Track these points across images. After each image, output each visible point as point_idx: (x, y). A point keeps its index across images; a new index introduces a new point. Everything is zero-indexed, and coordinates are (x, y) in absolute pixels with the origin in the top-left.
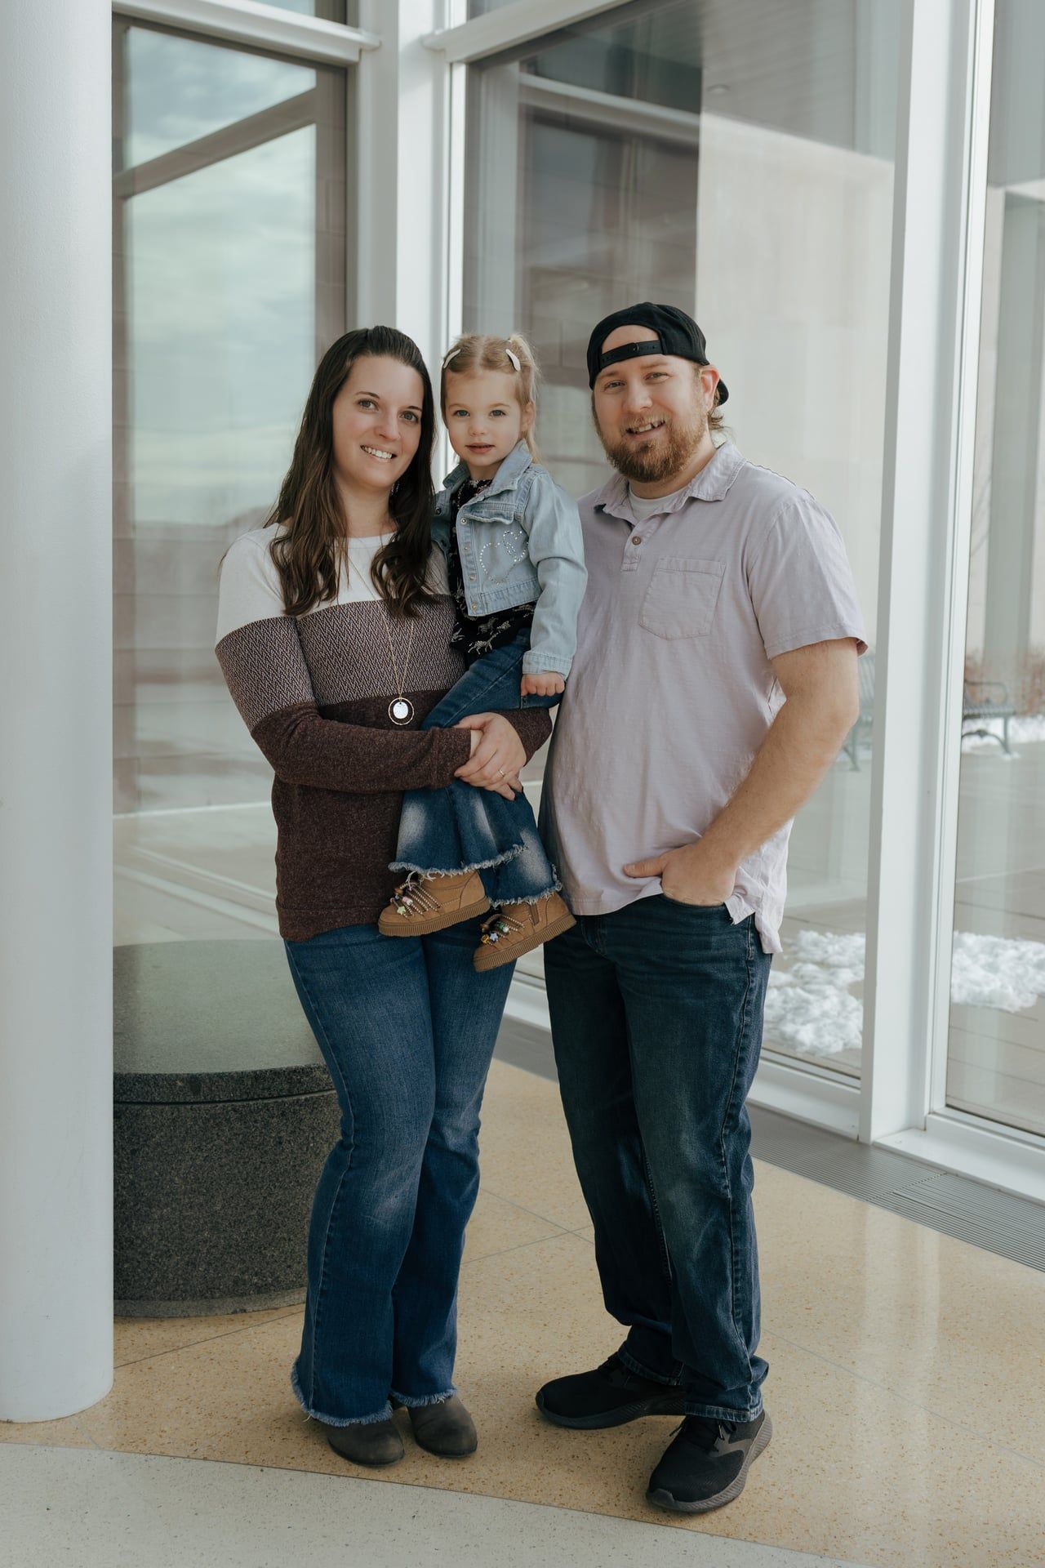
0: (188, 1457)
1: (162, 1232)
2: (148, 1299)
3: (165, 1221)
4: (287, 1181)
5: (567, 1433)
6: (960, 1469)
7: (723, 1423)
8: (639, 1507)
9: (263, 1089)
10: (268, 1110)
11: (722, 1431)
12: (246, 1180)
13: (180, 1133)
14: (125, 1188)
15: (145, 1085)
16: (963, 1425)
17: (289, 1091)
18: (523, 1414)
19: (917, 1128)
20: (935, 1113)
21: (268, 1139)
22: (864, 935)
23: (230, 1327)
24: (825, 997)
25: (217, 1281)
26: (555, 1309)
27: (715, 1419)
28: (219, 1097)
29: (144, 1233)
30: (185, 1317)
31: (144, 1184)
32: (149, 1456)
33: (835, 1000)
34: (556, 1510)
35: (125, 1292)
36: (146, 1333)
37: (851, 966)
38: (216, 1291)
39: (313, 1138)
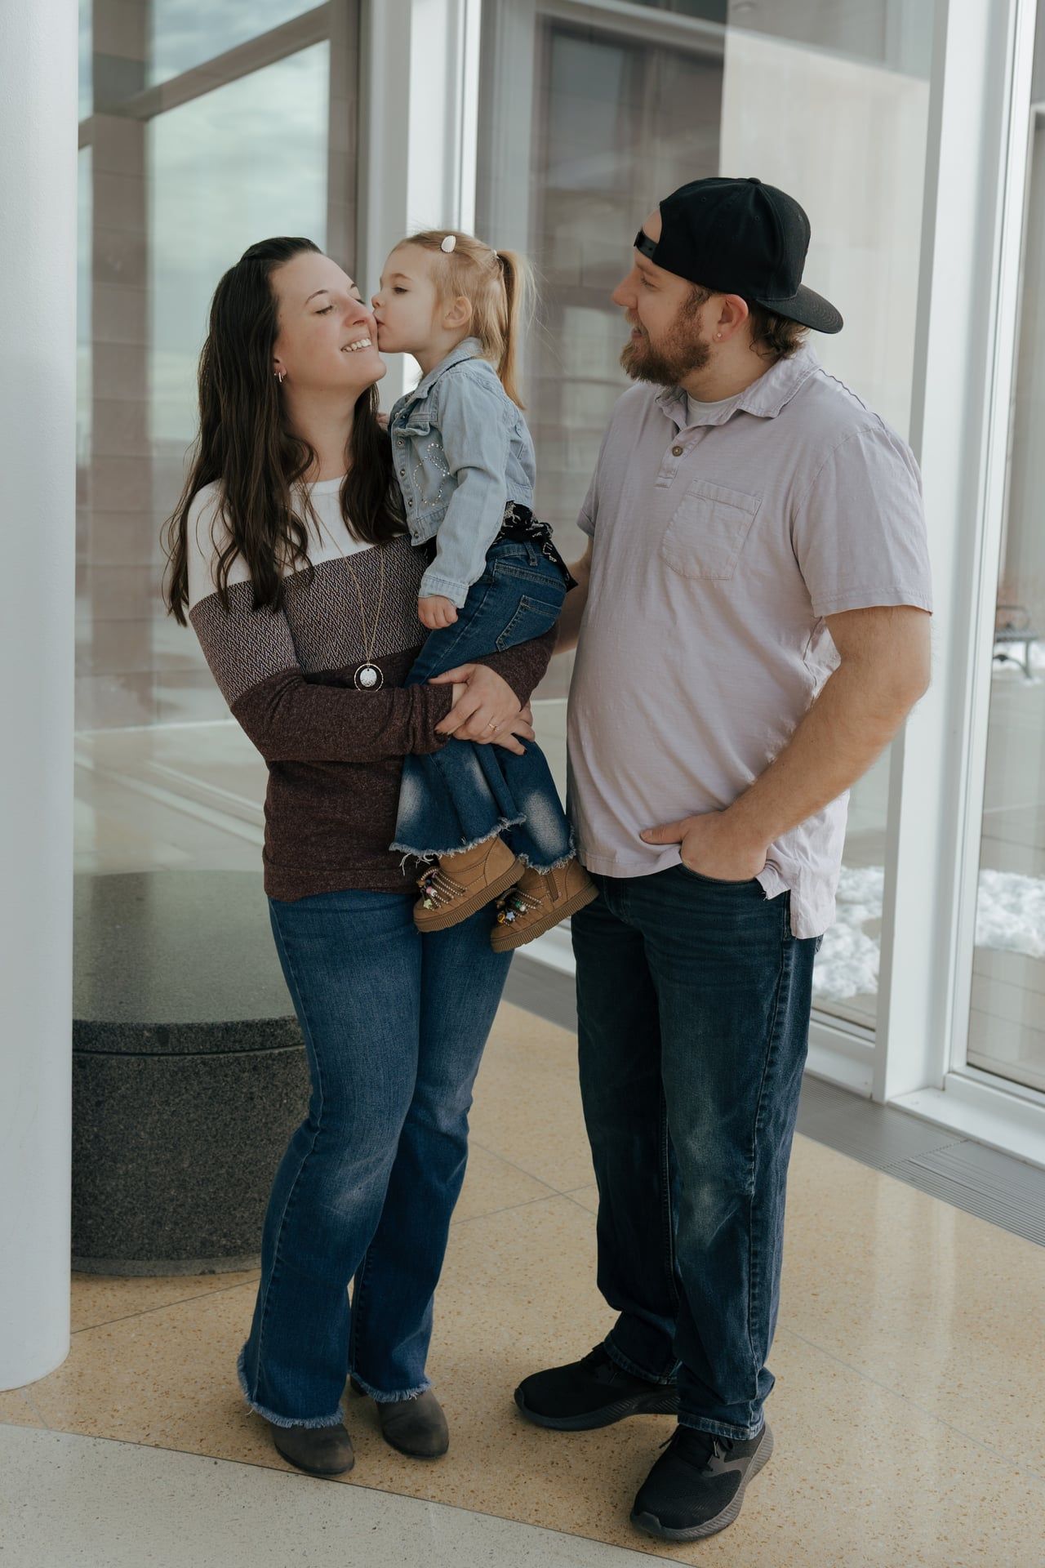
0: (139, 1443)
1: (127, 1188)
2: (112, 1258)
3: (131, 1177)
4: (259, 1138)
5: (547, 1434)
6: (984, 1499)
7: (719, 1439)
8: (623, 1530)
9: (235, 1042)
10: (239, 1064)
11: (717, 1448)
12: (215, 1137)
13: (147, 1085)
14: (89, 1141)
15: (111, 1033)
16: (986, 1444)
17: (262, 1044)
18: (501, 1407)
19: (935, 1087)
20: (954, 1072)
21: (239, 1095)
22: (882, 869)
23: (197, 1290)
24: (838, 937)
25: (184, 1242)
26: (541, 1284)
27: (710, 1434)
28: (188, 1050)
29: (108, 1189)
30: (151, 1276)
31: (108, 1137)
32: (98, 1440)
33: (849, 939)
34: (530, 1528)
35: (88, 1250)
36: (109, 1293)
37: (865, 902)
38: (183, 1252)
39: (286, 1094)
